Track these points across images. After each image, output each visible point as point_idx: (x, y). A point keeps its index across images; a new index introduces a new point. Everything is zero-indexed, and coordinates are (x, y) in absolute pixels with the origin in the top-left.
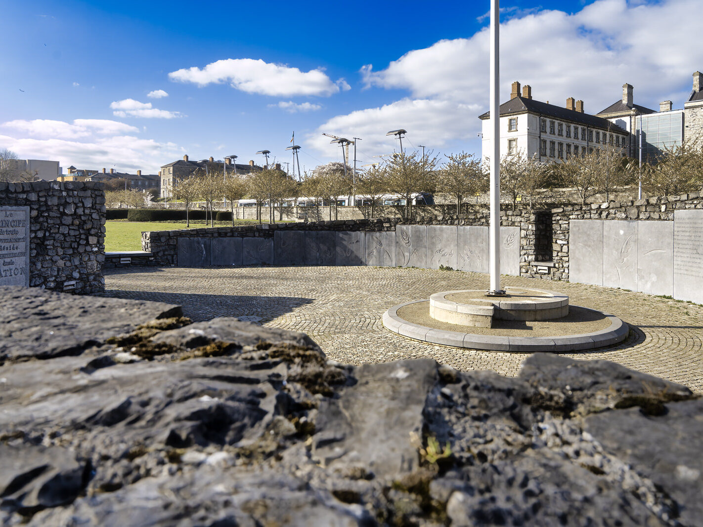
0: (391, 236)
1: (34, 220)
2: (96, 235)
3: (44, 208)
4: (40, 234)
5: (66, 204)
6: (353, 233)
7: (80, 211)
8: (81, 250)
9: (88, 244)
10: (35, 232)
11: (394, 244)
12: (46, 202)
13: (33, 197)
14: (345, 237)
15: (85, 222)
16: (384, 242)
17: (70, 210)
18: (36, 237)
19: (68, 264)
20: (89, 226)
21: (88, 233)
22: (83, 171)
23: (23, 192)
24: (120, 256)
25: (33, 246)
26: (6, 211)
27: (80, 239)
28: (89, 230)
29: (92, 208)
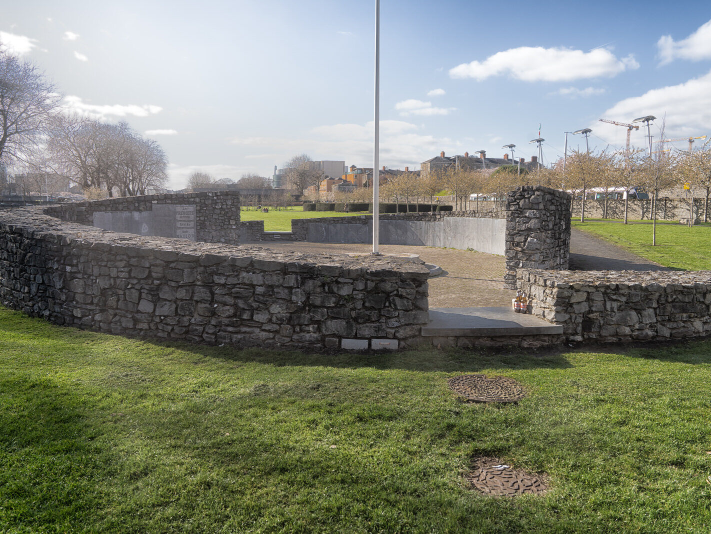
0: (440, 225)
1: (198, 211)
2: (235, 219)
3: (203, 206)
4: (202, 218)
5: (216, 203)
6: (418, 222)
7: (224, 207)
8: (225, 227)
9: (229, 224)
10: (199, 217)
11: (442, 231)
12: (205, 202)
13: (197, 200)
14: (414, 225)
15: (227, 212)
16: (437, 229)
17: (219, 206)
18: (200, 220)
19: (218, 234)
20: (230, 214)
21: (229, 218)
22: (361, 169)
23: (192, 198)
24: (273, 234)
25: (198, 224)
26: (183, 207)
27: (225, 221)
28: (230, 217)
29: (232, 205)
